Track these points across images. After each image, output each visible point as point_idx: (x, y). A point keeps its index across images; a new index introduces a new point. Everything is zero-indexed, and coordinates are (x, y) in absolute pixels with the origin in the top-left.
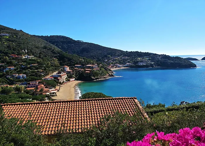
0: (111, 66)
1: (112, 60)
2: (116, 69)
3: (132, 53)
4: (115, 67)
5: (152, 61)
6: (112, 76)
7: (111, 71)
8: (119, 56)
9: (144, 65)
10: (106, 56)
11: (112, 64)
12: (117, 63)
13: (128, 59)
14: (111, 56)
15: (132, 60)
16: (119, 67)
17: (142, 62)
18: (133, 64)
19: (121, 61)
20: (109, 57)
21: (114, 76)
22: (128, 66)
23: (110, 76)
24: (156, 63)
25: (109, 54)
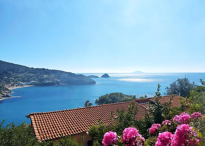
0: (10, 85)
1: (14, 77)
2: (18, 87)
3: (38, 70)
4: (16, 86)
5: (58, 79)
6: (7, 96)
7: (8, 90)
8: (22, 72)
9: (50, 83)
10: (6, 73)
11: (13, 81)
12: (19, 80)
13: (33, 76)
14: (13, 72)
15: (37, 77)
16: (21, 85)
17: (48, 79)
18: (39, 81)
19: (25, 78)
20: (10, 74)
21: (10, 96)
22: (32, 84)
23: (4, 97)
24: (62, 80)
25: (10, 70)
